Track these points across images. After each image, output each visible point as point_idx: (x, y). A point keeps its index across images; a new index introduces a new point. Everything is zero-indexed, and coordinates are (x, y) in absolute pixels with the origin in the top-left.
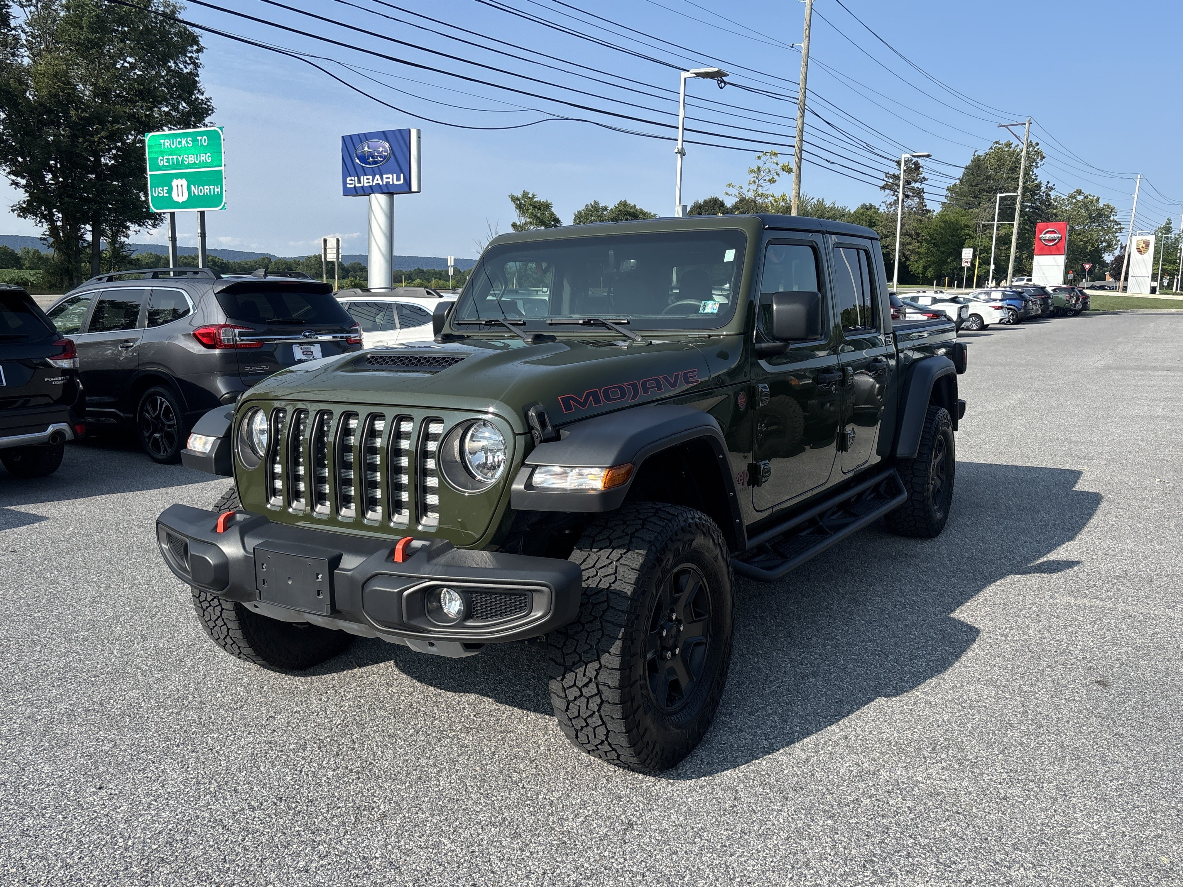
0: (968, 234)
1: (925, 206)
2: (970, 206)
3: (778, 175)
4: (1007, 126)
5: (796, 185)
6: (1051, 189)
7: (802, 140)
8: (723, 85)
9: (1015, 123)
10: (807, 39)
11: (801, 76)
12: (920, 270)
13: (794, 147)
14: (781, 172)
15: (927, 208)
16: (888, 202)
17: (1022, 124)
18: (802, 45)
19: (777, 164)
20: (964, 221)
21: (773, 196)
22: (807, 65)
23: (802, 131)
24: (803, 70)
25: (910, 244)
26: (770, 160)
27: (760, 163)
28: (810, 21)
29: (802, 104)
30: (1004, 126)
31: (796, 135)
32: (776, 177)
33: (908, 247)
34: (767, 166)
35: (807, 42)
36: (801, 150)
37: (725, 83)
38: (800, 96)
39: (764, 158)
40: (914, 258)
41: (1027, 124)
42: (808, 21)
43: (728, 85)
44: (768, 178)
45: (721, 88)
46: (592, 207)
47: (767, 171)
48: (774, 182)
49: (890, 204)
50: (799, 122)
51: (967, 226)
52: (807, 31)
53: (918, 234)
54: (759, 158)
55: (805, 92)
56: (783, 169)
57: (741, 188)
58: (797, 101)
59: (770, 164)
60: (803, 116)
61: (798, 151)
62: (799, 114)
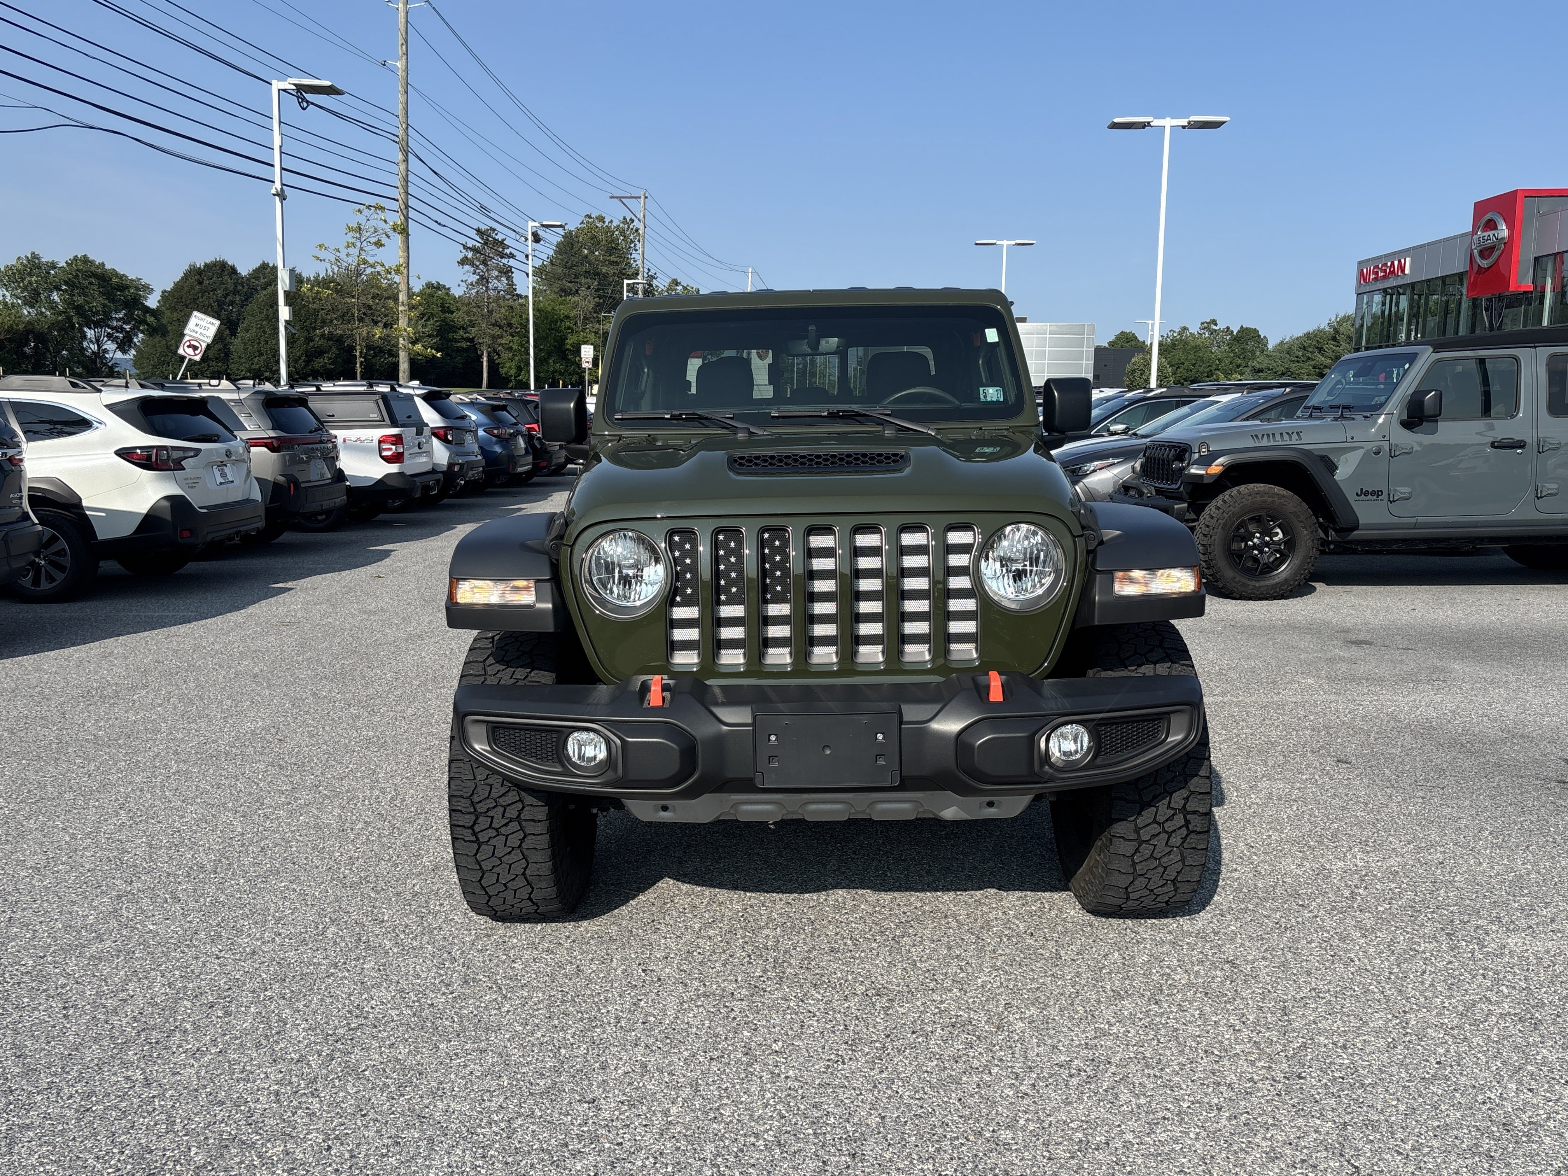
0: (569, 328)
1: (515, 290)
2: (565, 292)
3: (389, 237)
4: (620, 198)
5: (404, 251)
6: (653, 277)
7: (407, 193)
8: (305, 105)
9: (629, 195)
10: (405, 57)
11: (400, 107)
12: (513, 372)
13: (397, 200)
14: (391, 233)
15: (518, 292)
16: (469, 281)
17: (636, 198)
18: (398, 64)
19: (385, 221)
20: (563, 310)
21: (383, 265)
22: (406, 92)
23: (407, 181)
24: (401, 98)
25: (501, 337)
26: (376, 216)
27: (362, 219)
28: (407, 33)
29: (404, 144)
30: (617, 197)
31: (399, 185)
32: (384, 240)
33: (499, 341)
34: (372, 223)
35: (404, 61)
36: (407, 207)
37: (307, 102)
38: (400, 132)
39: (366, 212)
40: (506, 355)
41: (643, 197)
42: (404, 34)
43: (311, 106)
44: (373, 240)
45: (304, 109)
46: (28, 261)
47: (372, 230)
48: (382, 245)
49: (472, 284)
50: (402, 167)
51: (567, 317)
52: (404, 47)
53: (510, 325)
54: (360, 211)
55: (407, 128)
56: (394, 230)
57: (338, 250)
58: (397, 139)
59: (375, 220)
60: (406, 160)
61: (403, 207)
62: (400, 156)
